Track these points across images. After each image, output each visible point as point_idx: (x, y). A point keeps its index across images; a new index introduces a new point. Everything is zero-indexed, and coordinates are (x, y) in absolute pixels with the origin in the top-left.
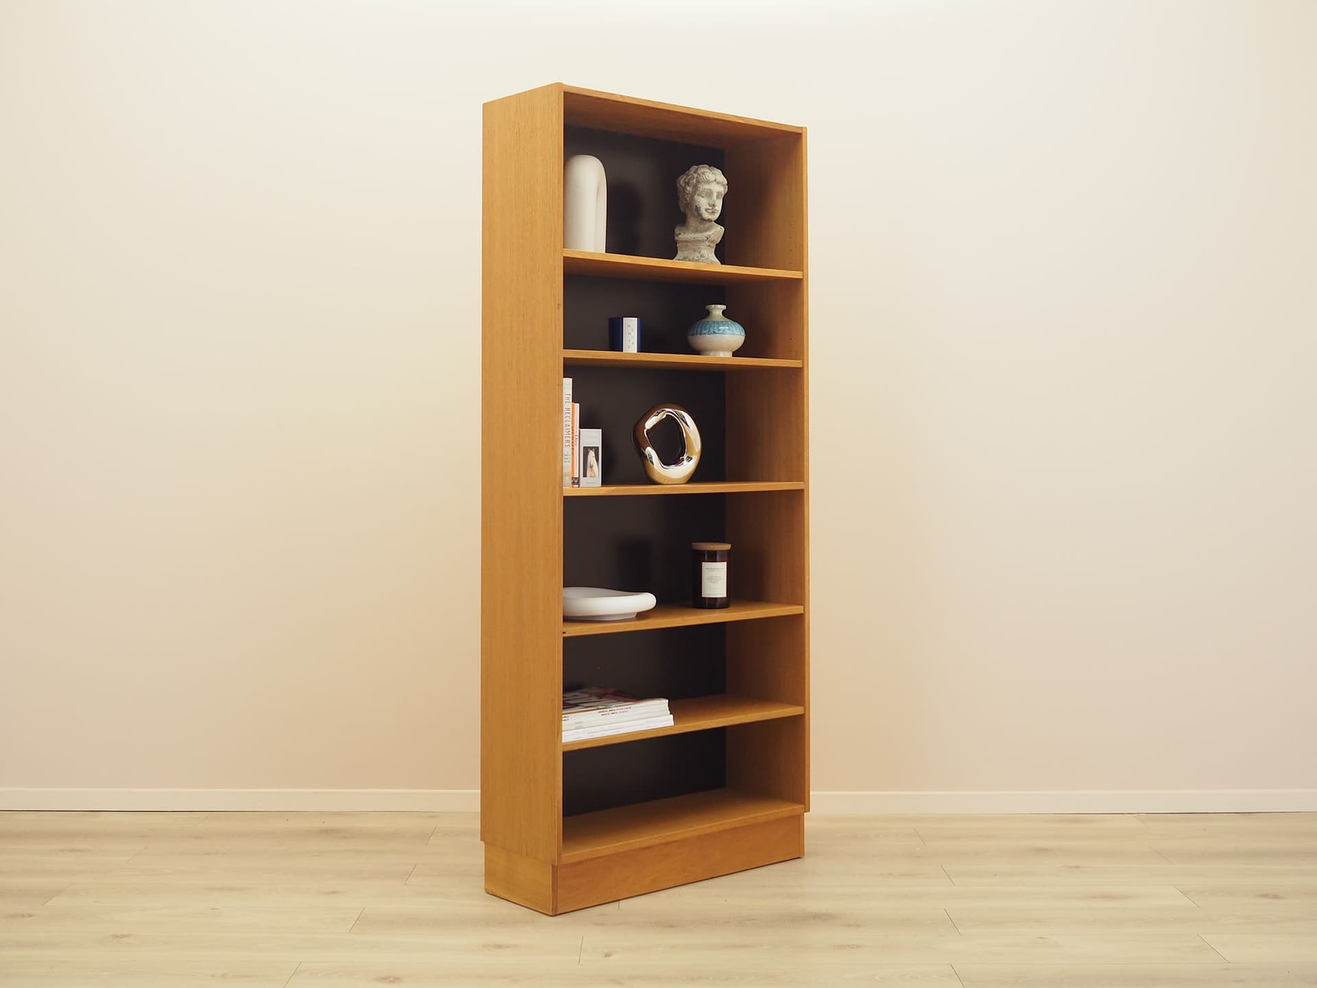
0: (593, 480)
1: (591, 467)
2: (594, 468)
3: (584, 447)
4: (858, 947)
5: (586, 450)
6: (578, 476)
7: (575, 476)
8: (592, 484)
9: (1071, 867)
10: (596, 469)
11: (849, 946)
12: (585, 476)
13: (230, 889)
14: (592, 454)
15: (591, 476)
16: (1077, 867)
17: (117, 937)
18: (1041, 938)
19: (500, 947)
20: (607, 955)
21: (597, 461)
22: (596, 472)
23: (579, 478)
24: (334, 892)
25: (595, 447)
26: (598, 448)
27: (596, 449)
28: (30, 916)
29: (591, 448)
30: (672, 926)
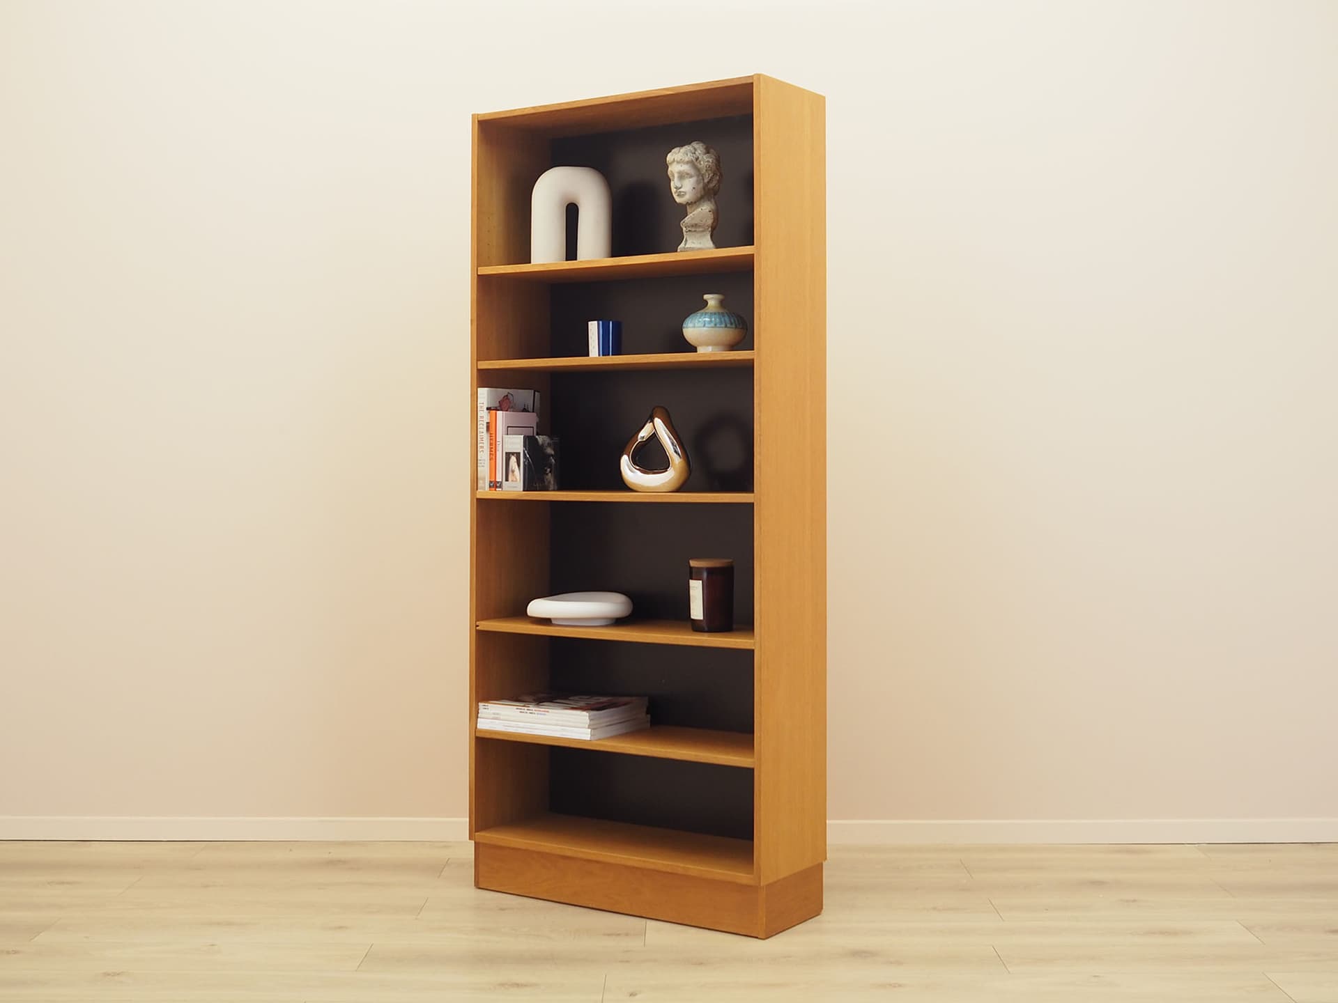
0: (514, 484)
1: (513, 472)
2: (515, 473)
3: (506, 453)
4: (900, 986)
5: (508, 455)
6: (500, 480)
7: (497, 480)
8: (514, 487)
9: (1127, 901)
10: (518, 475)
11: (890, 985)
12: (507, 480)
13: (229, 924)
14: (513, 459)
15: (512, 481)
16: (1134, 901)
17: (109, 975)
18: (1095, 976)
19: (518, 985)
20: (632, 995)
21: (519, 465)
22: (518, 478)
23: (501, 482)
24: (341, 928)
25: (516, 453)
26: (519, 453)
27: (518, 455)
28: (16, 952)
29: (513, 454)
30: (701, 964)
